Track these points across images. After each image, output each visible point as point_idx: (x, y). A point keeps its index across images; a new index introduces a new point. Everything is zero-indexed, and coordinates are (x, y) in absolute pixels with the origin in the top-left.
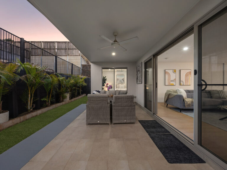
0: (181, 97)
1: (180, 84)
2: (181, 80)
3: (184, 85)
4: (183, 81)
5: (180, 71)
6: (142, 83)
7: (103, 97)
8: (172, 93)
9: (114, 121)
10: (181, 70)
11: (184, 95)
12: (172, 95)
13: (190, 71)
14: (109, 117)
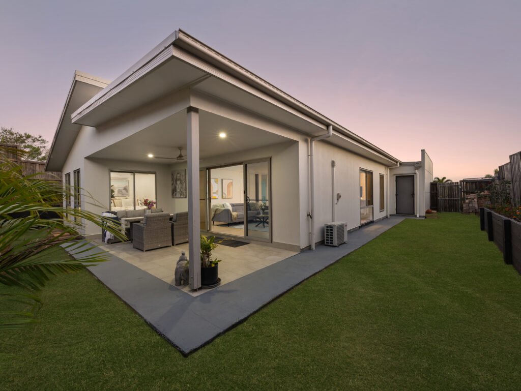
0: (228, 211)
1: (223, 198)
2: (224, 191)
3: (226, 198)
4: (225, 194)
5: (222, 180)
6: (186, 197)
7: (163, 216)
8: (219, 208)
9: (176, 242)
10: (224, 180)
11: (230, 208)
12: (220, 210)
13: (231, 181)
14: (170, 238)
